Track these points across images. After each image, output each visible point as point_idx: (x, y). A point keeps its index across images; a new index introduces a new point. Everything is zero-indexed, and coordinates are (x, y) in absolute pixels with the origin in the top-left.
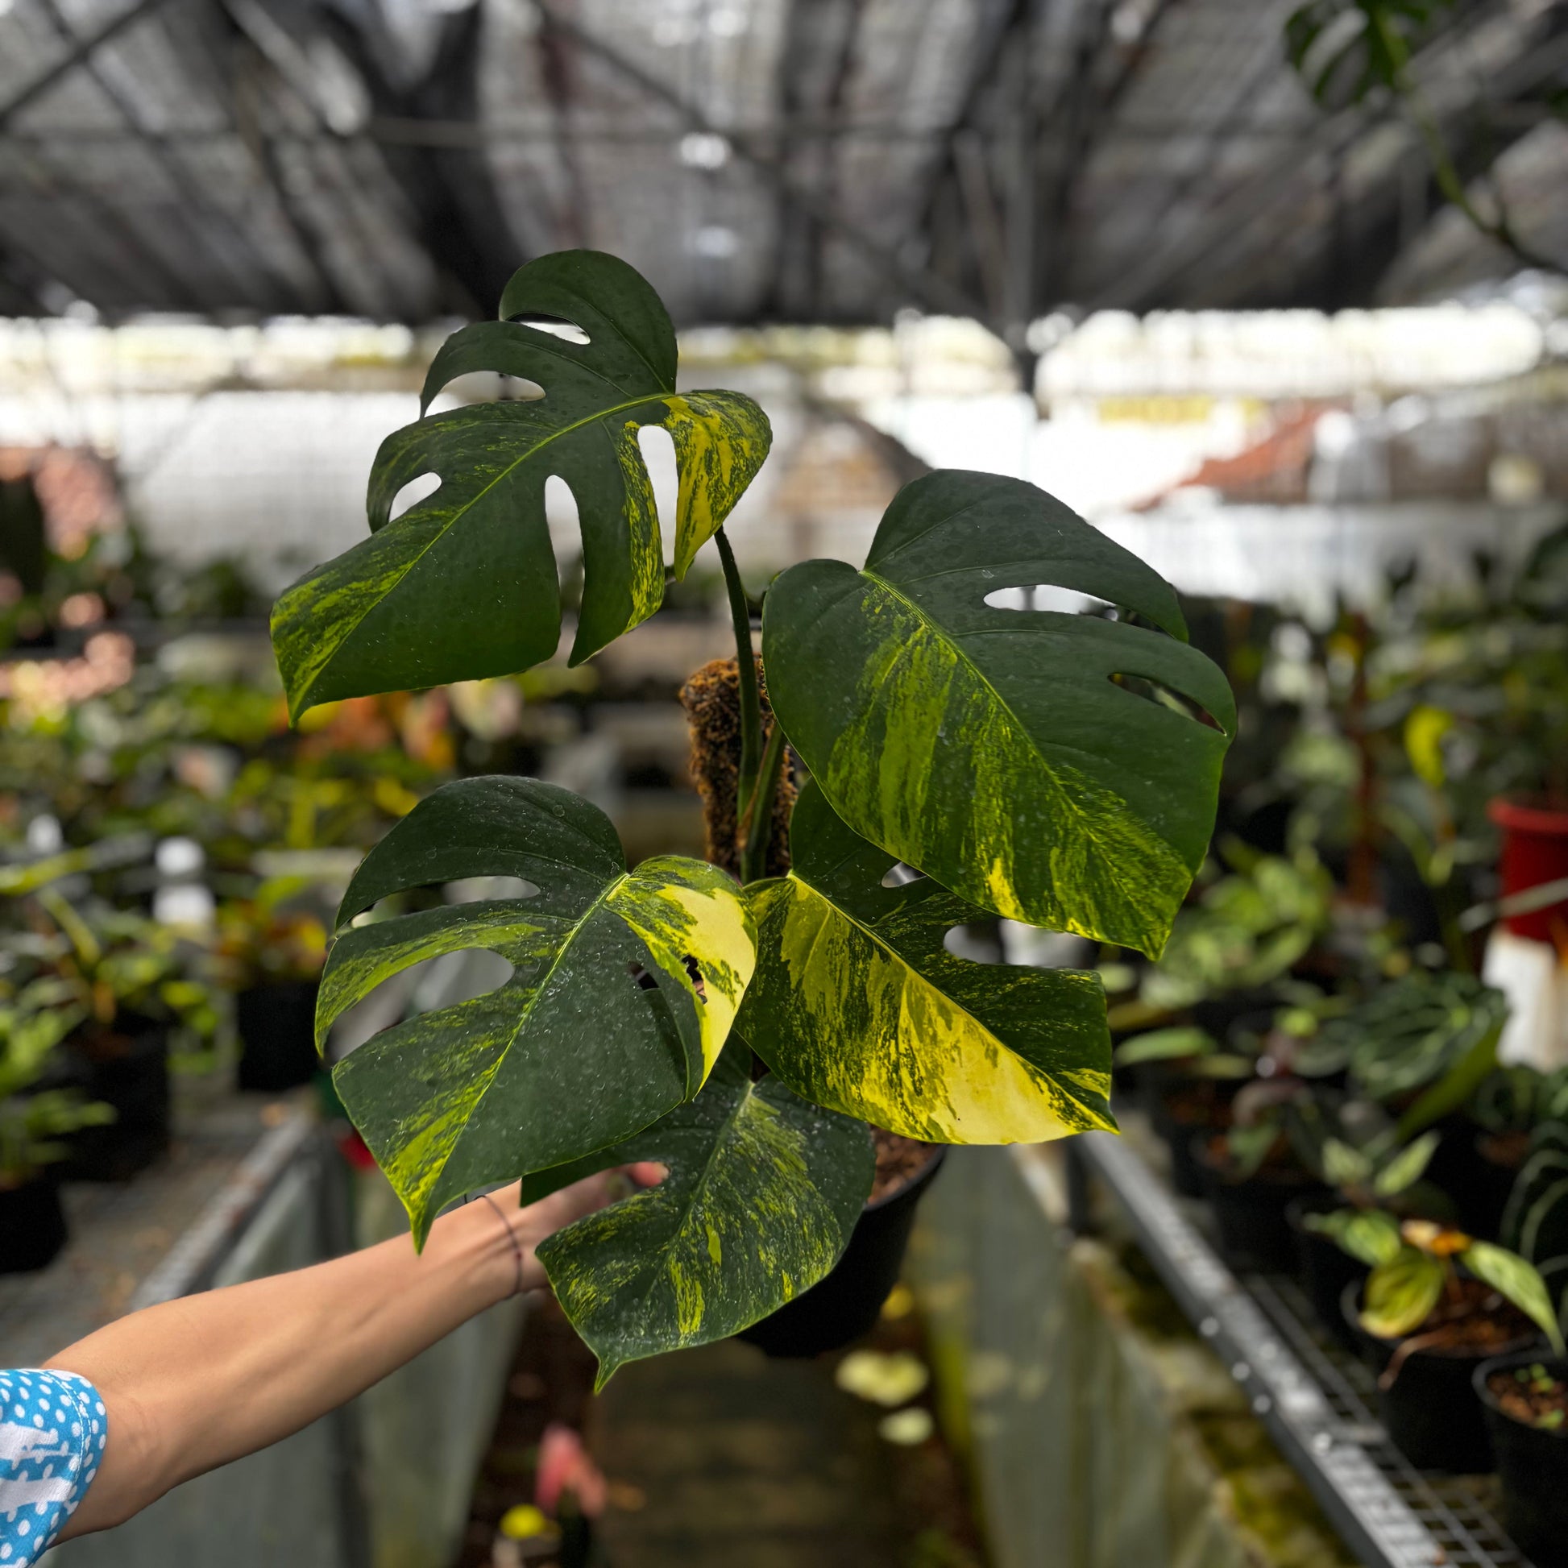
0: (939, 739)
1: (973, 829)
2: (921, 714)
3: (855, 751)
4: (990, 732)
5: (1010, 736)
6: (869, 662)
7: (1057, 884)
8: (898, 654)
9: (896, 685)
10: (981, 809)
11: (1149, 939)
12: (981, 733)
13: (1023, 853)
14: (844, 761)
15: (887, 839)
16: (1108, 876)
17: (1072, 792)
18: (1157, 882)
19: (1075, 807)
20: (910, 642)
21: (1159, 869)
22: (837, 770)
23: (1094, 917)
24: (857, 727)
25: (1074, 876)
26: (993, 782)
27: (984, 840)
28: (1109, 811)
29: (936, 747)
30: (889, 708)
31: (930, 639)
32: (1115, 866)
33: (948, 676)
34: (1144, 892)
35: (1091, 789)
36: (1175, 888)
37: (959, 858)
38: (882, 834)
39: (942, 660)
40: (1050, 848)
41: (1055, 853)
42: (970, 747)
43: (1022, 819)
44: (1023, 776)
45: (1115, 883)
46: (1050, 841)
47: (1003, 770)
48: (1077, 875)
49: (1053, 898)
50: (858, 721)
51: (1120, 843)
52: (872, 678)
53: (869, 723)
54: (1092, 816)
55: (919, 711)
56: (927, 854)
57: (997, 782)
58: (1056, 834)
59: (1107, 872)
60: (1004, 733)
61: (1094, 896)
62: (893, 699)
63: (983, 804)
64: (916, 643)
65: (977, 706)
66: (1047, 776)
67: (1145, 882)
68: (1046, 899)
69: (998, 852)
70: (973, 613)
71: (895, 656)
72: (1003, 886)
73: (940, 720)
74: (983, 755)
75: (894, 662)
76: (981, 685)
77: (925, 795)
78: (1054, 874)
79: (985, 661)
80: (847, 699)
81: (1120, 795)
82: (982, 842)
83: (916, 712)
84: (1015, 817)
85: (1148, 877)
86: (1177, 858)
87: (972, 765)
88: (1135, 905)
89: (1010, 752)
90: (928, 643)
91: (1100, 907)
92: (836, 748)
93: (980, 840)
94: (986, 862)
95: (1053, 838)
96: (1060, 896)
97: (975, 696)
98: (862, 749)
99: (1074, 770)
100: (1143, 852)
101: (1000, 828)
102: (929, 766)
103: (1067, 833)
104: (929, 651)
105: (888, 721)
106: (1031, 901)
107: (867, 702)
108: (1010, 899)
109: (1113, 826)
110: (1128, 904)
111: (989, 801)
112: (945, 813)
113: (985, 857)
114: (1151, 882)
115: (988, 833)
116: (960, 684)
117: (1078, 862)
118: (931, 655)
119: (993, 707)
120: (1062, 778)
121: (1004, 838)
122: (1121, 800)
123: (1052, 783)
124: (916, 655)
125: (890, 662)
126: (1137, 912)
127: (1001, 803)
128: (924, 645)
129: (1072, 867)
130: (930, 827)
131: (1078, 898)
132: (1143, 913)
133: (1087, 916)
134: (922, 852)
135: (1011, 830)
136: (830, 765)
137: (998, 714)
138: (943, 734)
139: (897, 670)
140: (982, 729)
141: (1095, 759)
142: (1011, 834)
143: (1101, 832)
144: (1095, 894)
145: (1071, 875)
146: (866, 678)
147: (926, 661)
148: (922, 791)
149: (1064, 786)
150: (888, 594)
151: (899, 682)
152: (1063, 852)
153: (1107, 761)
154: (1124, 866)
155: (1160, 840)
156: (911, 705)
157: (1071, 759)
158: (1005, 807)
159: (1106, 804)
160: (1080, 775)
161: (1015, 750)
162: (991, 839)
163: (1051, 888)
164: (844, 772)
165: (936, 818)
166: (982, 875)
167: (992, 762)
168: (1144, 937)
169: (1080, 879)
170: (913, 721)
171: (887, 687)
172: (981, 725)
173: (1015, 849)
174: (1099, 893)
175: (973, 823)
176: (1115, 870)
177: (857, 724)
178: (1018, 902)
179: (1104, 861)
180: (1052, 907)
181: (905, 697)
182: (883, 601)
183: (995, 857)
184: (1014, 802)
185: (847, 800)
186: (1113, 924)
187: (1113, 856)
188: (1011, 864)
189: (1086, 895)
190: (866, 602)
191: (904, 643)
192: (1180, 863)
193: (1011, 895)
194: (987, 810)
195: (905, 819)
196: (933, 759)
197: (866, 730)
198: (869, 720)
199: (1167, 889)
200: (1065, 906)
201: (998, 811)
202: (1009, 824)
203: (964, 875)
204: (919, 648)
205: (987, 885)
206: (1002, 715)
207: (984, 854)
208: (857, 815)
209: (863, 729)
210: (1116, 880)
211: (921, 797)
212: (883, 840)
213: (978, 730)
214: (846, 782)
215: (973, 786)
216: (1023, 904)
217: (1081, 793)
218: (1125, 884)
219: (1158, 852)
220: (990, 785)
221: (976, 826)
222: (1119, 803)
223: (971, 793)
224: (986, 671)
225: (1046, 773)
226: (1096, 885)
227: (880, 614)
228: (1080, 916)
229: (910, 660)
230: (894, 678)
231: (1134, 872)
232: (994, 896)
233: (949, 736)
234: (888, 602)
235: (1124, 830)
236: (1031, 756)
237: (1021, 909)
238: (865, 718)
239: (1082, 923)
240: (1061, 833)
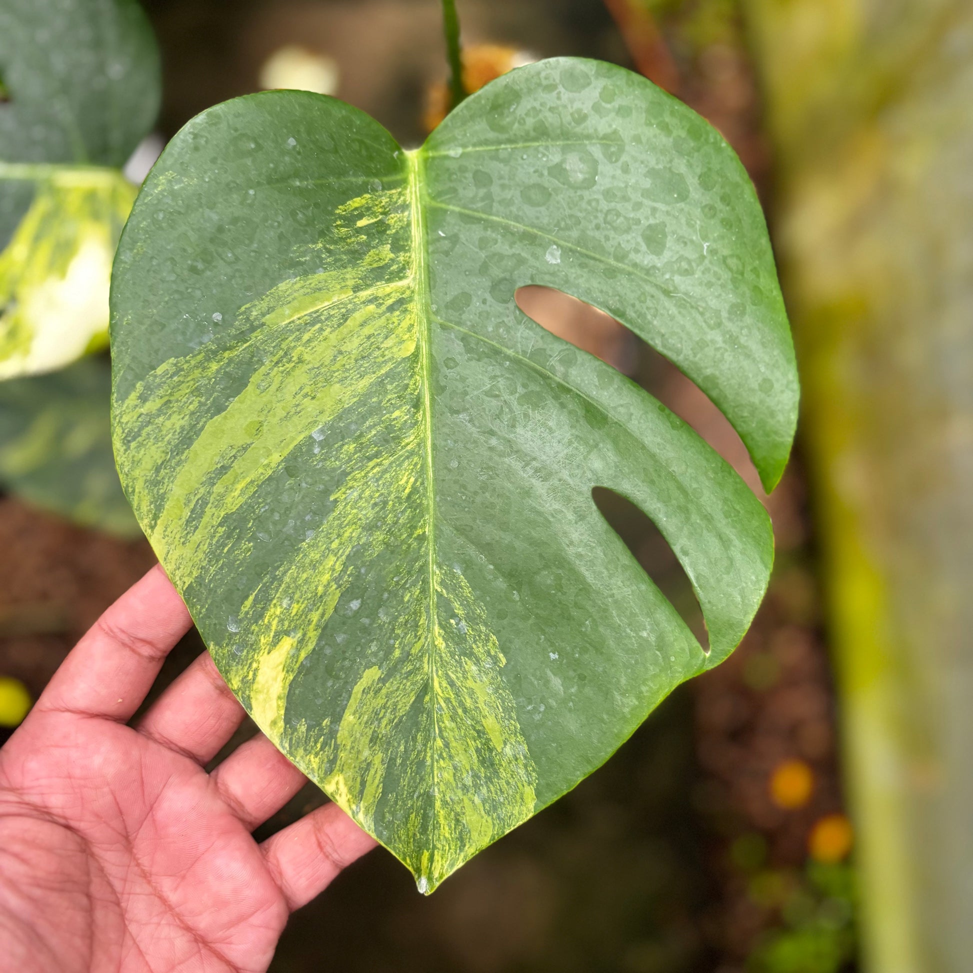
0: (310, 440)
1: (281, 581)
2: (306, 395)
3: (185, 390)
4: (385, 471)
5: (407, 491)
6: (282, 286)
7: (349, 718)
8: (335, 299)
9: (298, 339)
10: (307, 561)
11: (431, 859)
12: (371, 464)
13: (328, 651)
14: (161, 392)
15: (159, 529)
16: (425, 745)
17: (445, 606)
18: (484, 790)
19: (437, 629)
20: (365, 294)
21: (496, 773)
22: (143, 399)
23: (374, 788)
24: (208, 359)
25: (380, 720)
26: (347, 534)
27: (285, 603)
28: (477, 662)
29: (299, 447)
30: (267, 363)
31: (401, 304)
32: (442, 737)
33: (380, 367)
34: (460, 792)
35: (471, 619)
36: (502, 812)
37: (238, 611)
38: (156, 517)
39: (389, 343)
40: (368, 666)
41: (371, 675)
42: (345, 474)
43: (355, 605)
44: (391, 549)
45: (429, 762)
46: (375, 654)
47: (370, 528)
48: (384, 722)
49: (333, 734)
50: (215, 353)
51: (465, 711)
52: (271, 310)
53: (228, 364)
54: (452, 654)
55: (307, 390)
56: (200, 580)
57: (351, 538)
58: (390, 650)
59: (427, 739)
60: (402, 482)
61: (390, 764)
62: (281, 353)
63: (314, 555)
64: (374, 300)
65: (389, 428)
66: (423, 569)
67: (469, 781)
68: (321, 729)
69: (295, 629)
70: (484, 302)
71: (328, 300)
72: (275, 679)
73: (326, 418)
74: (355, 494)
75: (319, 306)
76: (417, 404)
77: (242, 500)
78: (353, 703)
79: (446, 377)
80: (217, 317)
81: (504, 649)
82: (281, 605)
83: (301, 389)
84: (348, 594)
85: (476, 776)
86: (528, 774)
87: (332, 498)
88: (438, 804)
89: (393, 510)
90: (391, 309)
91: (390, 781)
92: (160, 370)
93: (280, 599)
94: (272, 634)
95: (381, 654)
96: (343, 733)
97: (397, 413)
98: (196, 392)
99: (464, 582)
100: (489, 740)
101: (317, 600)
102: (273, 465)
103: (406, 657)
104: (383, 319)
105: (255, 378)
106: (299, 720)
107: (242, 337)
108: (274, 703)
109: (470, 683)
110: (428, 799)
111: (324, 556)
112: (253, 538)
113: (274, 628)
114: (476, 786)
115: (296, 596)
116: (389, 387)
117: (395, 704)
118: (381, 328)
119: (410, 440)
120: (442, 583)
121: (315, 617)
122: (501, 655)
123: (425, 582)
124: (358, 316)
125: (312, 303)
126: (436, 816)
127: (339, 567)
128: (384, 308)
129: (384, 707)
130: (225, 545)
131: (366, 753)
132: (442, 821)
133: (363, 784)
134: (195, 574)
135: (330, 612)
136: (139, 386)
137: (412, 453)
138: (319, 437)
139: (315, 319)
140: (376, 461)
141: (501, 584)
142: (327, 617)
143: (452, 684)
144: (392, 761)
145: (376, 717)
146: (264, 305)
147: (367, 331)
148: (243, 492)
149: (440, 595)
150: (405, 207)
151: (306, 337)
152: (383, 681)
153: (516, 596)
154: (453, 744)
155: (520, 738)
156: (301, 377)
157: (468, 566)
158: (340, 577)
159: (479, 650)
160: (467, 592)
161: (403, 512)
162: (295, 608)
163: (337, 718)
164: (152, 406)
165: (239, 538)
166: (254, 647)
167: (361, 509)
168: (426, 854)
169: (384, 729)
170: (289, 397)
171: (284, 334)
172: (377, 455)
173: (320, 638)
174: (399, 761)
175: (285, 572)
176: (439, 743)
177: (211, 355)
178: (282, 712)
179: (432, 723)
180: (324, 745)
181: (300, 361)
182: (385, 214)
183: (287, 633)
184: (358, 577)
185: (133, 445)
186: (393, 814)
187: (448, 723)
188: (303, 655)
189: (380, 755)
190: (356, 202)
191: (356, 289)
192: (530, 784)
193: (279, 698)
194: (314, 566)
195: (196, 516)
196: (286, 460)
197: (218, 371)
198: (231, 360)
199: (493, 807)
200: (342, 755)
201: (326, 577)
202: (333, 600)
203: (232, 635)
204: (372, 307)
205: (255, 665)
206: (416, 459)
207: (275, 623)
208: (137, 473)
209: (214, 366)
210: (432, 757)
211: (235, 500)
212: (152, 528)
213: (370, 459)
214: (149, 419)
215: (316, 526)
216: (287, 721)
217: (454, 616)
218: (440, 768)
219: (508, 750)
220: (339, 536)
221: (287, 579)
222: (495, 660)
223: (308, 533)
224: (438, 389)
225: (426, 564)
226: (402, 748)
227: (359, 231)
228: (354, 779)
229: (345, 318)
230: (302, 328)
231: (461, 759)
232: (255, 686)
233: (324, 444)
234: (393, 220)
235: (481, 699)
236: (419, 531)
237: (281, 724)
238: (227, 354)
239: (350, 790)
240: (397, 653)
